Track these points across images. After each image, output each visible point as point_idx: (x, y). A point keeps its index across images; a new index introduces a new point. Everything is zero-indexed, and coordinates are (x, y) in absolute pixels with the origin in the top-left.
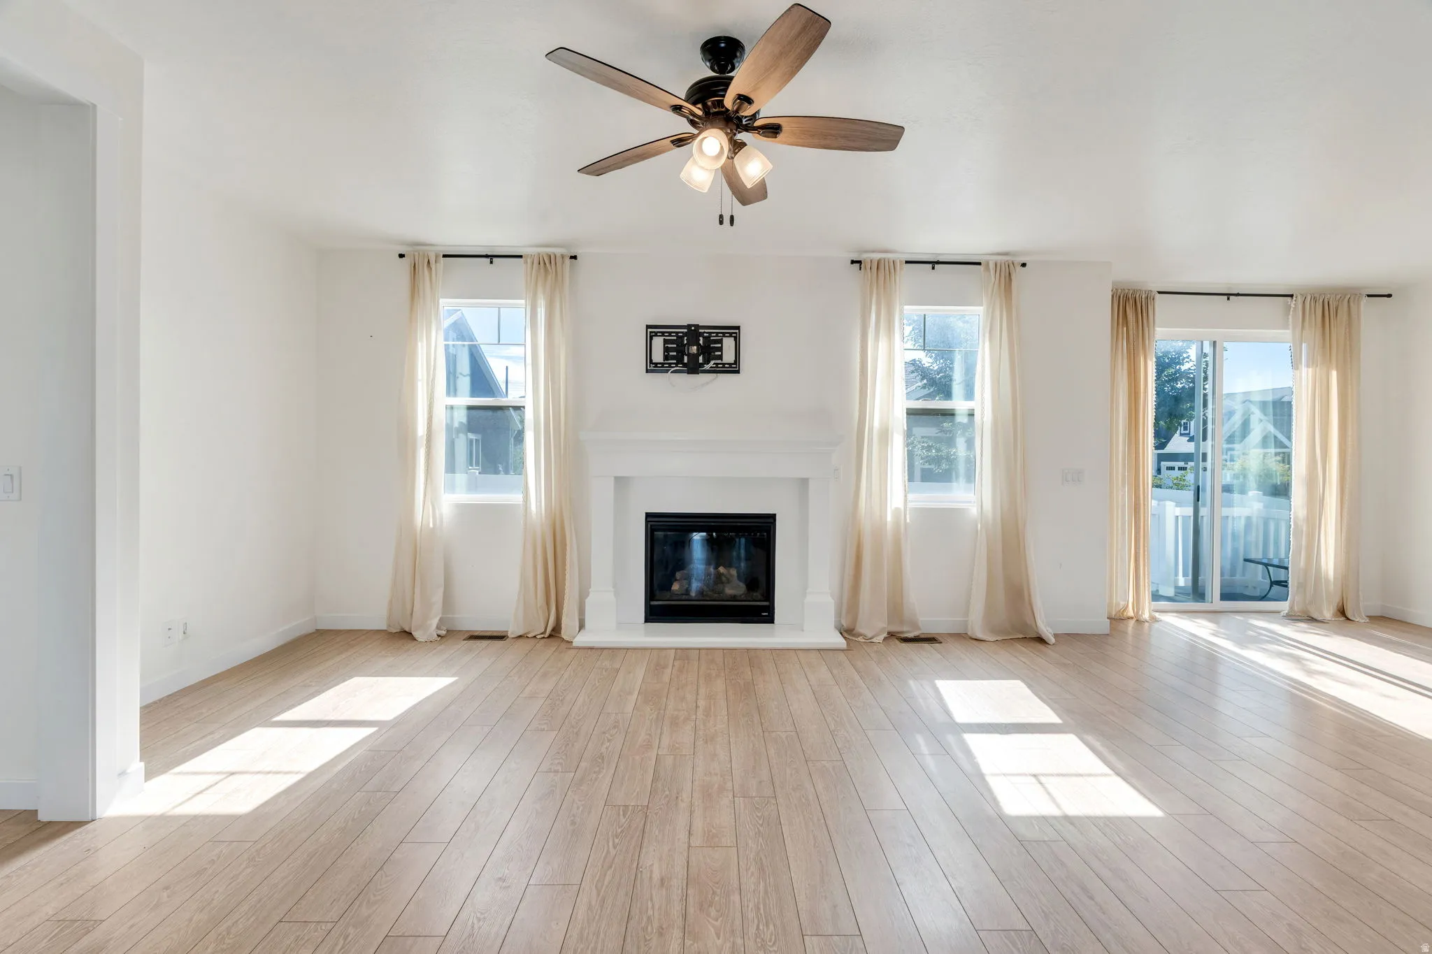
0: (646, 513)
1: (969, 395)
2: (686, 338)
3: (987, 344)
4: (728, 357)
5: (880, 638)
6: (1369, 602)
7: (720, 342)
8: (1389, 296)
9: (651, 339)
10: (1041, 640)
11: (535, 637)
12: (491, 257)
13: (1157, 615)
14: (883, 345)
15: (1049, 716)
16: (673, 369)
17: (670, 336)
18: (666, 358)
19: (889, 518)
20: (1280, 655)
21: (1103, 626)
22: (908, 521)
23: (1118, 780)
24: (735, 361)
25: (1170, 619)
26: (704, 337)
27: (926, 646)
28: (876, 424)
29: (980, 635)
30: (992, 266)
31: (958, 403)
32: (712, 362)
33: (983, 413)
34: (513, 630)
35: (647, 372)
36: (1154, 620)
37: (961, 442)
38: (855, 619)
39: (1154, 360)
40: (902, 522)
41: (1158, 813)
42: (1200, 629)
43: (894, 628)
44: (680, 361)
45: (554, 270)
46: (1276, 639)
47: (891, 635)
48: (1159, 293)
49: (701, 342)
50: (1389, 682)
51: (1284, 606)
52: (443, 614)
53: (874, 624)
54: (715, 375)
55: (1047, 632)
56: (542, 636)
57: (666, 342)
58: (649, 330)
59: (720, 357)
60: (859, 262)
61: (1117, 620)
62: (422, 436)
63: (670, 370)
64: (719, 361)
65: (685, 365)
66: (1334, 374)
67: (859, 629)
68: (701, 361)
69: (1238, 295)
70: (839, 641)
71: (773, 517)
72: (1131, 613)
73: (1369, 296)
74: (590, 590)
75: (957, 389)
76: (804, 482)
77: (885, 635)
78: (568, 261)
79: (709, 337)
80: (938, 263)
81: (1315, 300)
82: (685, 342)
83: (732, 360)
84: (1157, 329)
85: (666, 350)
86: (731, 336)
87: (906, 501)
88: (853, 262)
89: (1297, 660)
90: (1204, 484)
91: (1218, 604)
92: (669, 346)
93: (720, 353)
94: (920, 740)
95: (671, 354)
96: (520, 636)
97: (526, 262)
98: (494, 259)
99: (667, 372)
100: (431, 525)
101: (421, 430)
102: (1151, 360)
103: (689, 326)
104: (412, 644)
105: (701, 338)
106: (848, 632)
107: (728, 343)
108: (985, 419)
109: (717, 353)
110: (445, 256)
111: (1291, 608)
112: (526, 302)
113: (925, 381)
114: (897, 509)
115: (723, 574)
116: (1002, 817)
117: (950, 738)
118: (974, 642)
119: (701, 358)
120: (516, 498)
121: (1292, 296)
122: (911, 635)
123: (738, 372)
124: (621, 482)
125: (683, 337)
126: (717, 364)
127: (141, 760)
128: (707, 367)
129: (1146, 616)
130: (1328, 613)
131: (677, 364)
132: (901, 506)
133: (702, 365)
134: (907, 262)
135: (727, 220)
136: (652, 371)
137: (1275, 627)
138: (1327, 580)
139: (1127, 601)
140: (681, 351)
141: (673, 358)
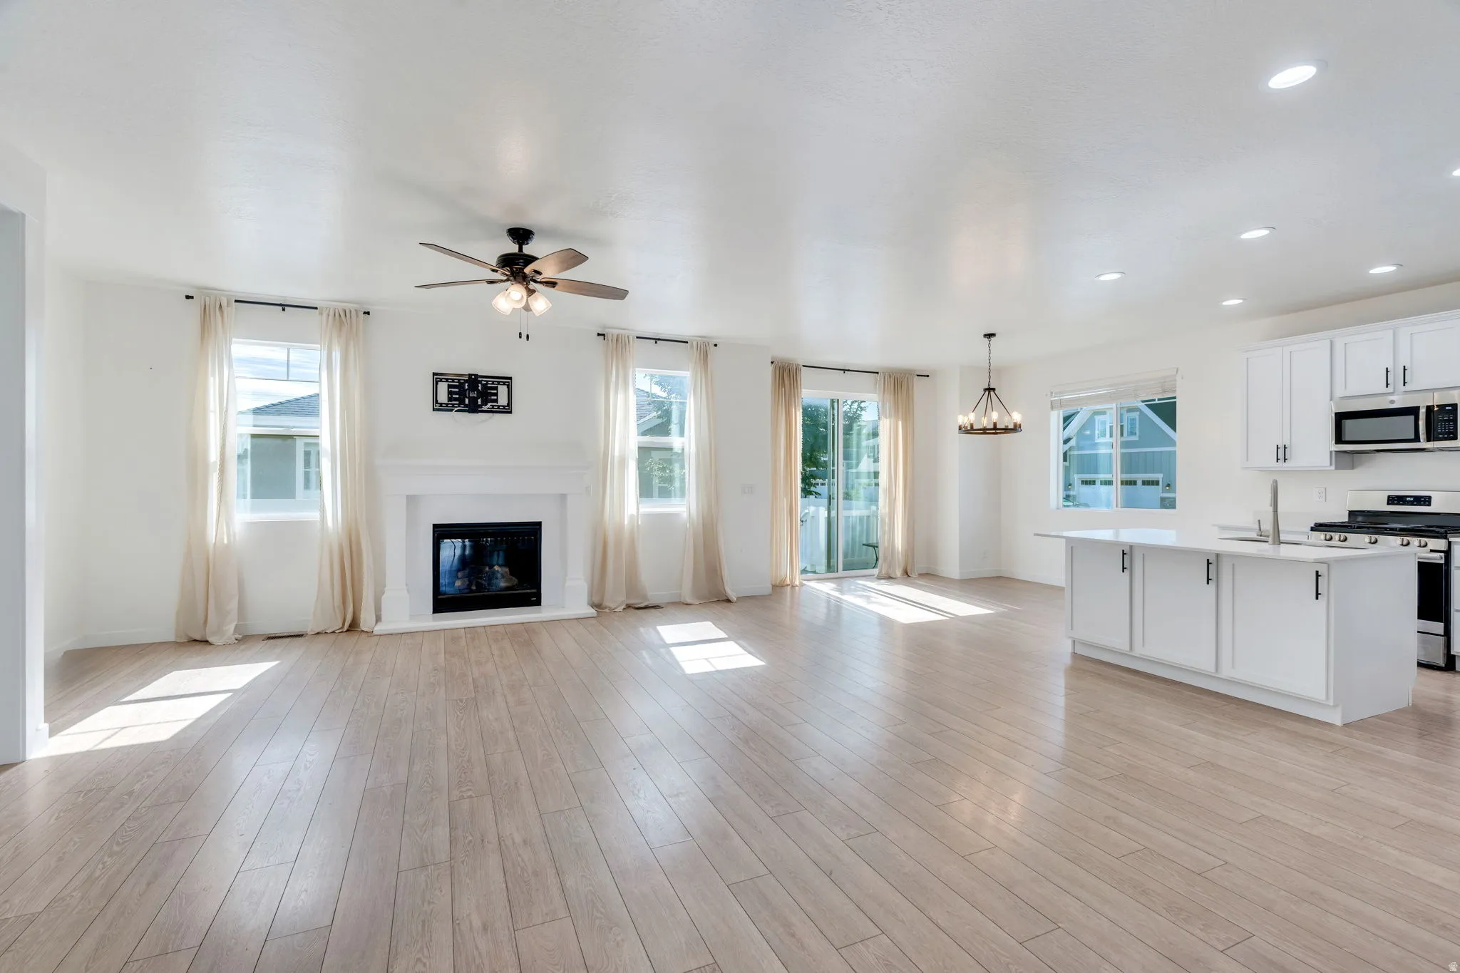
0: (433, 525)
1: (682, 433)
2: (467, 384)
3: (692, 396)
4: (503, 400)
5: (621, 609)
6: (920, 566)
7: (496, 388)
8: (928, 376)
9: (437, 384)
10: (728, 601)
11: (333, 632)
12: (284, 306)
13: (804, 582)
14: (621, 397)
15: (723, 635)
16: (456, 409)
17: (453, 382)
18: (450, 399)
19: (626, 522)
20: (860, 596)
21: (768, 590)
22: (640, 523)
23: (749, 655)
24: (508, 404)
25: (813, 584)
26: (482, 384)
27: (653, 610)
28: (617, 453)
29: (689, 601)
30: (695, 343)
31: (675, 441)
32: (489, 404)
33: (690, 448)
34: (310, 628)
35: (434, 410)
36: (802, 585)
37: (676, 467)
38: (602, 598)
39: (801, 411)
40: (636, 524)
41: (762, 663)
42: (827, 588)
43: (631, 602)
44: (461, 402)
45: (349, 322)
46: (865, 588)
47: (629, 606)
48: (804, 366)
49: (480, 388)
50: (898, 600)
51: (876, 571)
52: (239, 620)
53: (616, 599)
54: (491, 414)
55: (733, 597)
56: (341, 630)
57: (449, 386)
58: (435, 377)
59: (496, 401)
60: (604, 335)
61: (778, 587)
62: (215, 462)
63: (453, 410)
64: (495, 404)
65: (466, 406)
66: (900, 423)
67: (606, 603)
68: (480, 403)
69: (848, 370)
70: (592, 612)
71: (539, 524)
72: (788, 582)
73: (918, 376)
74: (386, 588)
75: (674, 427)
76: (563, 497)
77: (624, 606)
78: (361, 314)
79: (487, 384)
80: (659, 339)
81: (890, 376)
82: (466, 387)
83: (505, 403)
84: (803, 390)
85: (450, 393)
86: (504, 384)
87: (638, 509)
88: (599, 335)
89: (868, 598)
90: (833, 494)
91: (841, 573)
92: (453, 390)
93: (495, 398)
94: (644, 653)
95: (454, 396)
96: (318, 633)
97: (321, 314)
98: (286, 308)
99: (451, 410)
100: (226, 542)
101: (214, 456)
102: (799, 410)
103: (470, 375)
104: (210, 648)
105: (480, 385)
106: (598, 606)
107: (502, 390)
108: (691, 451)
109: (493, 398)
110: (236, 301)
111: (880, 572)
112: (321, 346)
113: (660, 413)
114: (632, 516)
115: (498, 571)
116: (685, 675)
117: (662, 650)
118: (685, 606)
119: (479, 400)
120: (314, 516)
121: (878, 373)
122: (642, 605)
123: (510, 412)
124: (411, 500)
125: (464, 383)
126: (493, 406)
127: (45, 722)
128: (485, 408)
129: (797, 583)
130: (899, 573)
131: (459, 405)
132: (635, 513)
133: (481, 406)
134: (637, 337)
135: (524, 336)
136: (438, 410)
137: (869, 584)
138: (898, 553)
139: (785, 572)
140: (462, 393)
141: (456, 399)
